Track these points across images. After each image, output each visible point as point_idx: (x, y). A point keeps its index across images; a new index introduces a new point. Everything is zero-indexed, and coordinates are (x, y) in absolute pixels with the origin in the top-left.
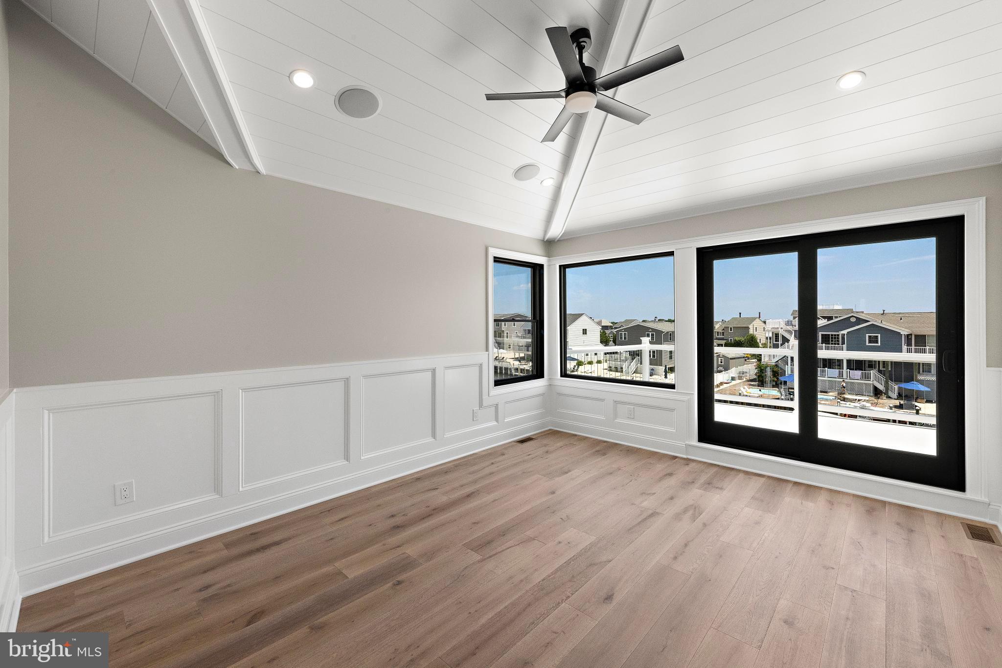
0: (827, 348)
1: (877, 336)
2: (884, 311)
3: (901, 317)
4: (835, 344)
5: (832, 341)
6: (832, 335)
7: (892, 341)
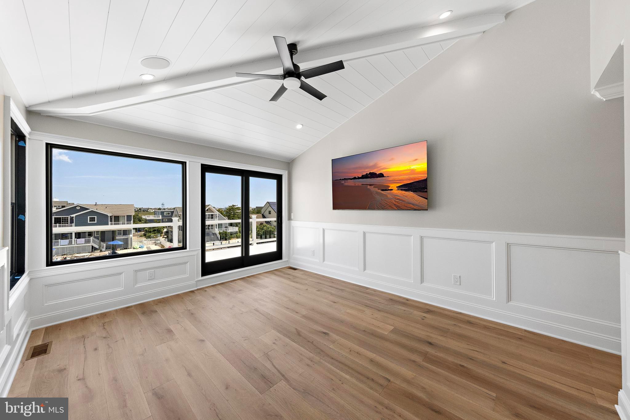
0: (60, 226)
1: (95, 217)
2: (96, 203)
3: (106, 206)
4: (65, 223)
5: (63, 222)
6: (63, 218)
7: (103, 219)
